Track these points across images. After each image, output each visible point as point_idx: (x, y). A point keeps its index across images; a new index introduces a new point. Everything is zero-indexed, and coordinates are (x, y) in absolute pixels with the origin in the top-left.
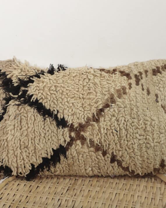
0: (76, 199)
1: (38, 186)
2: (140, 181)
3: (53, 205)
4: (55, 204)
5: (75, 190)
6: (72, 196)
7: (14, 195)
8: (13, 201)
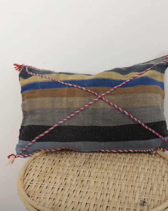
0: (92, 170)
1: (60, 161)
2: (143, 156)
3: (73, 175)
4: (75, 174)
5: (90, 163)
6: (88, 168)
7: (41, 167)
8: (41, 171)
